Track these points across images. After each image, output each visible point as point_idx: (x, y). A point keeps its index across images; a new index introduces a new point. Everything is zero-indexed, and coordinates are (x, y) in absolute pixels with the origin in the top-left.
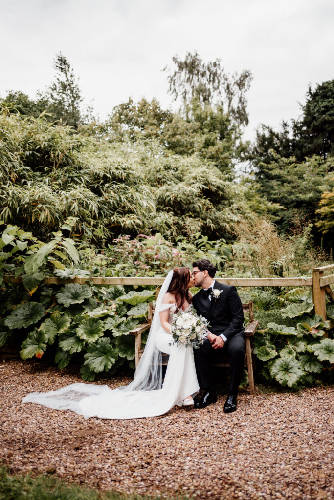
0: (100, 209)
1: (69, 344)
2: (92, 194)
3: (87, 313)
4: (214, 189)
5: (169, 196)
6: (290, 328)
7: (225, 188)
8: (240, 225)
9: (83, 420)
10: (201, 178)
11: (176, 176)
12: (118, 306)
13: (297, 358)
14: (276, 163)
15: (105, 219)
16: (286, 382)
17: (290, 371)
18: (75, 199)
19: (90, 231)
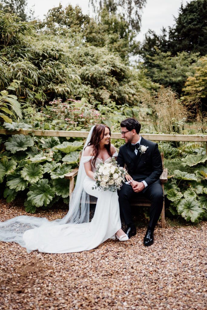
0: (39, 79)
1: (15, 184)
2: (33, 66)
3: (29, 158)
4: (118, 70)
5: (88, 74)
6: (191, 174)
7: (126, 70)
8: (135, 96)
9: (26, 253)
10: (110, 62)
11: (93, 60)
12: (55, 153)
13: (197, 199)
14: (158, 56)
15: (43, 87)
16: (190, 218)
17: (192, 209)
18: (20, 69)
19: (32, 94)
